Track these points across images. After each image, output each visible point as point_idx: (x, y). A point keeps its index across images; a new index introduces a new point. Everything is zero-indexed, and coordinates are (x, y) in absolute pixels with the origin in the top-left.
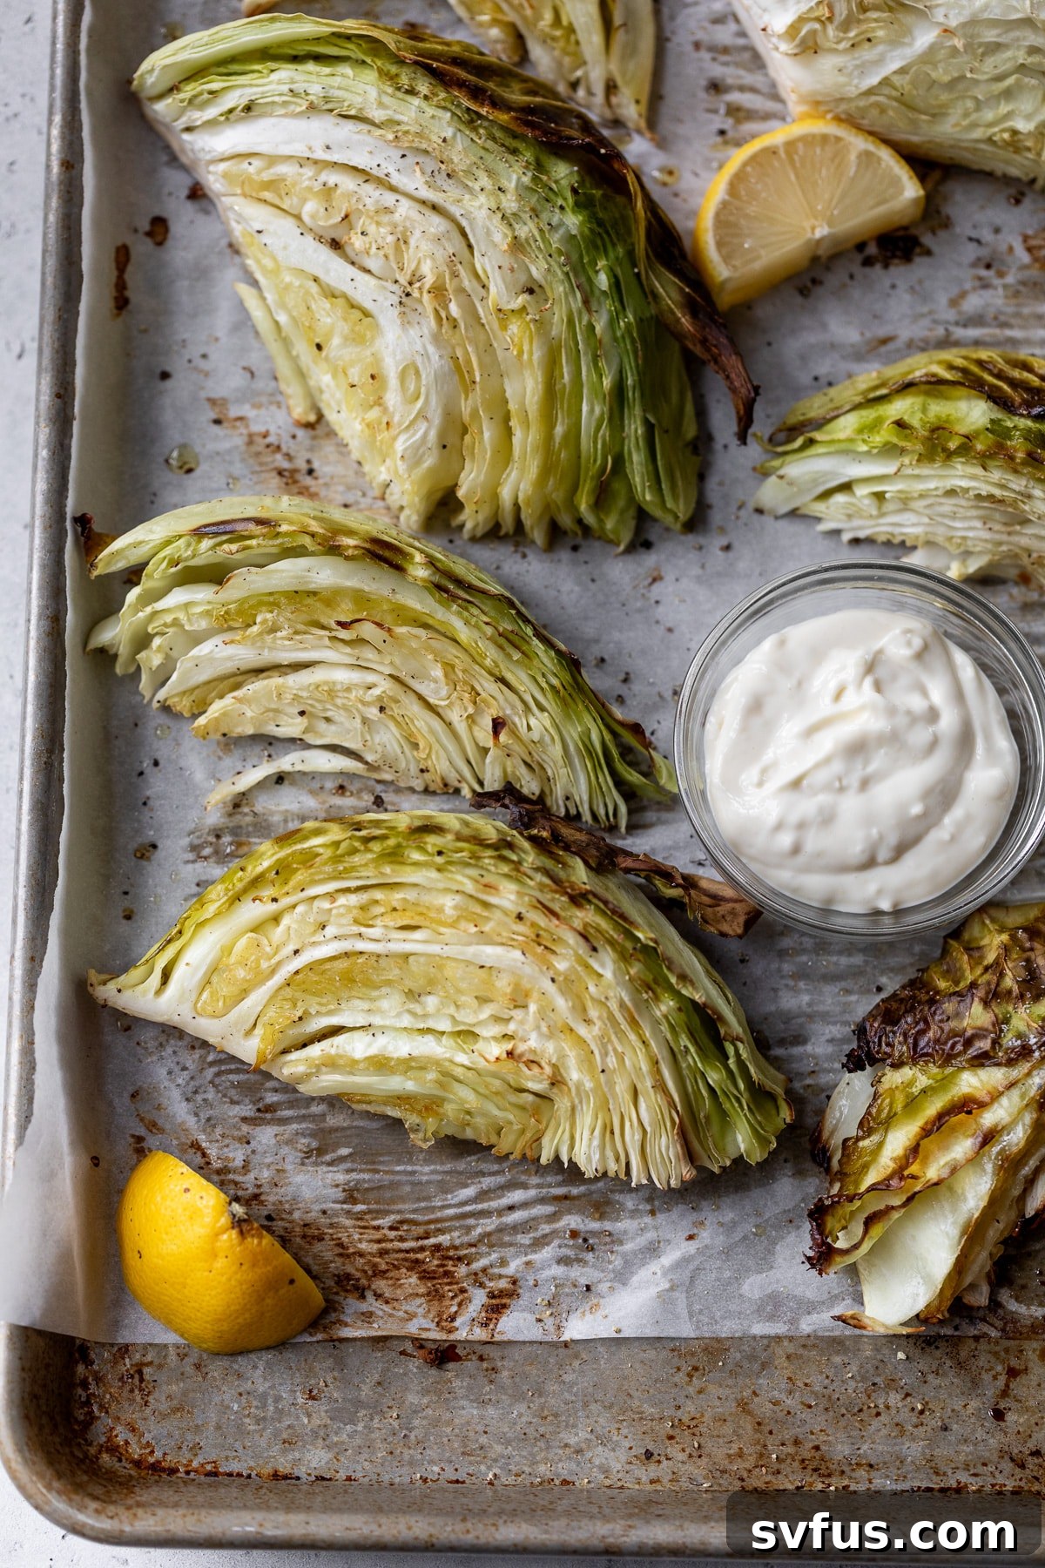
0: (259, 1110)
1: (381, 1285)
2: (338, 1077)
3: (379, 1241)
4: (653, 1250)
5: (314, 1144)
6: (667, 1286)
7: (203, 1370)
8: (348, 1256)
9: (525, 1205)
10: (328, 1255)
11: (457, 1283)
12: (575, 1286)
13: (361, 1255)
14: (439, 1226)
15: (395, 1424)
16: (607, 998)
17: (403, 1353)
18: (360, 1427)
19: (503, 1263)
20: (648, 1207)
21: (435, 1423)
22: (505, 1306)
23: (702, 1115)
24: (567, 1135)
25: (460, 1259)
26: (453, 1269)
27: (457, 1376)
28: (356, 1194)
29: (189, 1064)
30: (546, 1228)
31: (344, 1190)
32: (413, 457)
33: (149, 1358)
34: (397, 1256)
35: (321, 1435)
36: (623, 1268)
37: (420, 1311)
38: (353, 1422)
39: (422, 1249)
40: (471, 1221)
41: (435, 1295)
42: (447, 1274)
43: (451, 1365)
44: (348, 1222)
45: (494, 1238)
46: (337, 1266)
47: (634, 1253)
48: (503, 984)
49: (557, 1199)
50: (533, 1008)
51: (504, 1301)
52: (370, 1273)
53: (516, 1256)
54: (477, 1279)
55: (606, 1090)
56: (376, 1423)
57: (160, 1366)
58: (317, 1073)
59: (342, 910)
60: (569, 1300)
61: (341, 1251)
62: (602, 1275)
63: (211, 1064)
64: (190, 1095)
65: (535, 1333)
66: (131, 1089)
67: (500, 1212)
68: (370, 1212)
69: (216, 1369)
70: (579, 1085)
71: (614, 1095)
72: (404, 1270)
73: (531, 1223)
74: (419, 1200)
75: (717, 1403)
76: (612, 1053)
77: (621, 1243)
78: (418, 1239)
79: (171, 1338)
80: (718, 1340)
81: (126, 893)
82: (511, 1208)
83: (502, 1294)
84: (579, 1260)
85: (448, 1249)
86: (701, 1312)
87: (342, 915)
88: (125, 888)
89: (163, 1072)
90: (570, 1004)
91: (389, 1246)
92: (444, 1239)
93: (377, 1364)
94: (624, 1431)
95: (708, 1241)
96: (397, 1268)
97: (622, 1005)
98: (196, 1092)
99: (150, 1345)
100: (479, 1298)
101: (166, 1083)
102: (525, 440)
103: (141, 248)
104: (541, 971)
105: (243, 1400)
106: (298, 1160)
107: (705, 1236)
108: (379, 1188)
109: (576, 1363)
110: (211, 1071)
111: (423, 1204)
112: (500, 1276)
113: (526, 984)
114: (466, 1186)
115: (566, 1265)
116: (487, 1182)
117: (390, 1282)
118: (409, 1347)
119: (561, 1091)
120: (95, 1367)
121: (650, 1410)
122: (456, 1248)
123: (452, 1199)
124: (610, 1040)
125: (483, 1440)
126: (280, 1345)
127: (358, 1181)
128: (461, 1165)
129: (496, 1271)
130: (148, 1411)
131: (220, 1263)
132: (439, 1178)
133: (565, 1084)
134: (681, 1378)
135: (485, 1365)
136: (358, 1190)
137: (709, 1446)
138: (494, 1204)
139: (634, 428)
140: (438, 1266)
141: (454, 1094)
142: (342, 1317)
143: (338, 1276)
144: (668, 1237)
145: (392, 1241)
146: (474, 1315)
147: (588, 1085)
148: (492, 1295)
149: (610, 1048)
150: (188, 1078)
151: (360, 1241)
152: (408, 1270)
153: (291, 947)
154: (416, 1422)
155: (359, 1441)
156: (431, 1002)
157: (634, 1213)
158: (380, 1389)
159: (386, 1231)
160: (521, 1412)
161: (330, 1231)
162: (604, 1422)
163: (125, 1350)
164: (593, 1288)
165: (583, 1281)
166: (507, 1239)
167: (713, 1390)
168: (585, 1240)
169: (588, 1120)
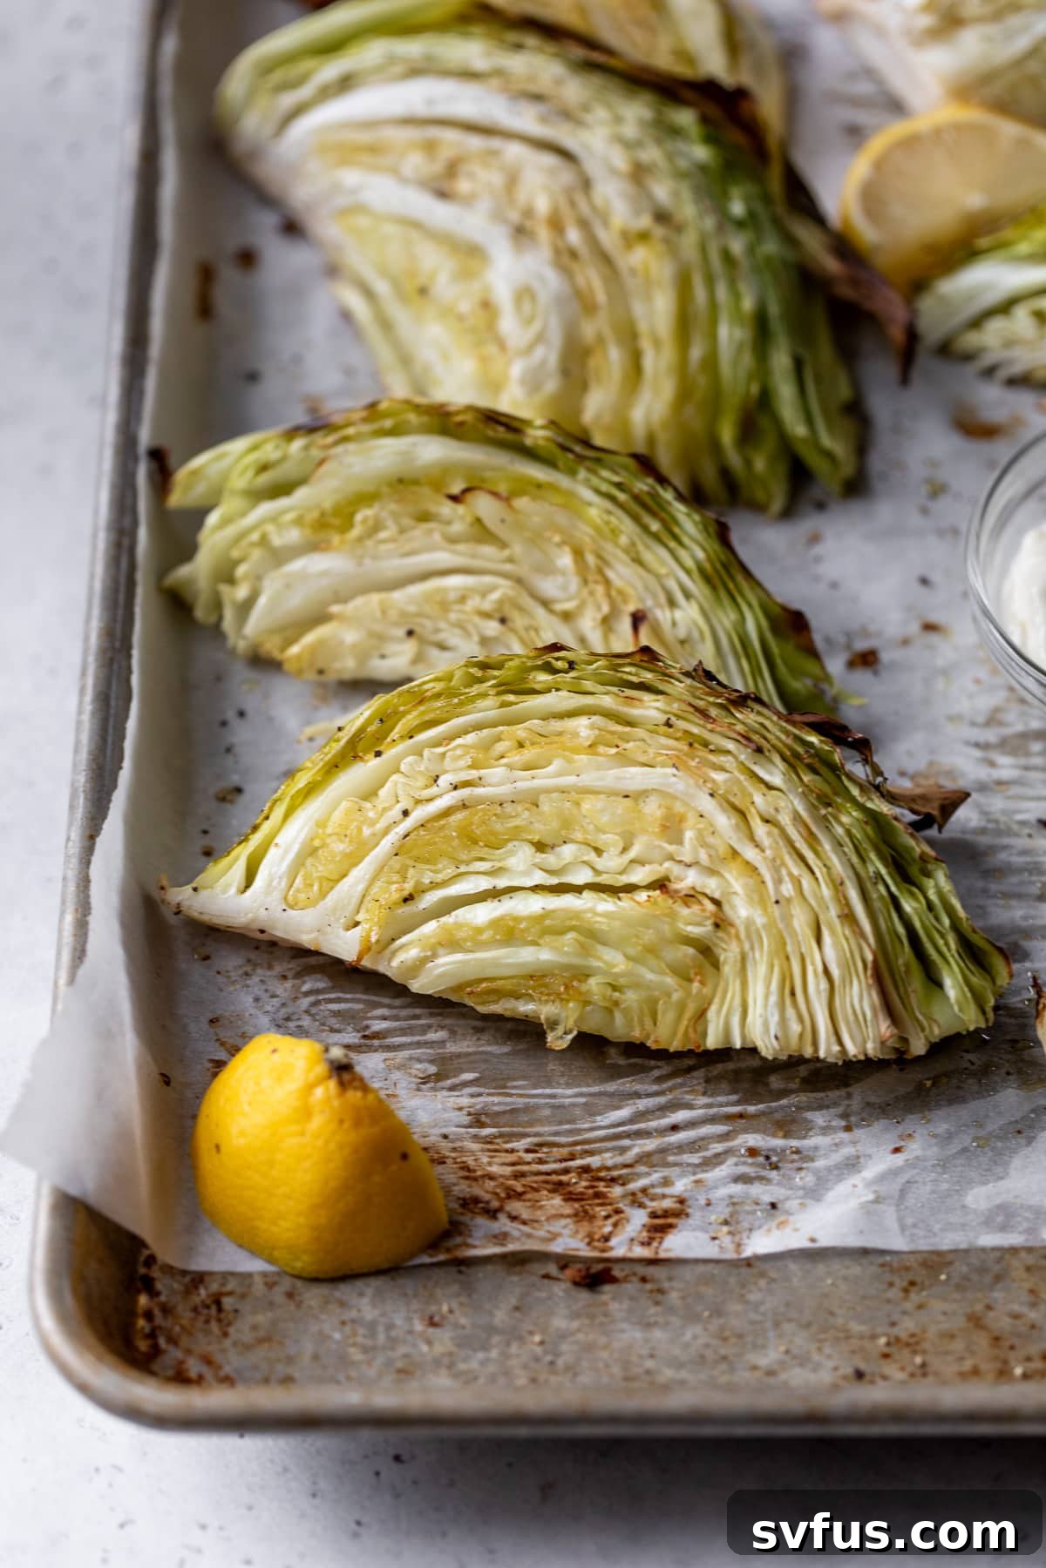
0: (364, 1037)
1: (515, 1207)
2: (459, 957)
3: (513, 1164)
4: (852, 1165)
5: (432, 1069)
6: (871, 1197)
7: (297, 1298)
8: (475, 1179)
9: (692, 1124)
10: (451, 1178)
11: (610, 1204)
12: (757, 1204)
13: (491, 1177)
14: (587, 1147)
15: (539, 1350)
16: (777, 810)
17: (547, 1276)
18: (494, 1354)
19: (666, 1182)
20: (843, 1123)
21: (589, 1348)
22: (671, 1226)
23: (901, 961)
24: (737, 1001)
25: (613, 1180)
26: (605, 1190)
27: (614, 1299)
28: (483, 1118)
29: (279, 991)
30: (718, 1148)
31: (469, 1114)
32: (533, 383)
33: (229, 1287)
34: (535, 1178)
35: (448, 1363)
36: (816, 1185)
37: (566, 1232)
38: (485, 1347)
39: (566, 1171)
40: (626, 1142)
41: (583, 1216)
42: (598, 1195)
43: (607, 1288)
44: (475, 1146)
45: (655, 1159)
46: (463, 1189)
47: (829, 1169)
48: (652, 809)
49: (729, 1118)
50: (689, 835)
51: (670, 1220)
52: (503, 1195)
53: (683, 1175)
54: (635, 1200)
55: (781, 926)
56: (514, 1349)
57: (243, 1296)
58: (434, 956)
59: (459, 752)
60: (750, 1217)
61: (466, 1174)
62: (790, 1192)
63: (307, 994)
64: (280, 1022)
65: (711, 1251)
66: (211, 1016)
67: (662, 1132)
68: (501, 1135)
69: (313, 1296)
70: (749, 923)
71: (794, 934)
72: (545, 1192)
73: (700, 1143)
74: (560, 1123)
75: (942, 1318)
76: (786, 878)
77: (812, 1160)
78: (561, 1161)
79: (256, 1266)
80: (938, 1253)
81: (205, 832)
82: (675, 1128)
83: (666, 1214)
84: (761, 1179)
85: (599, 1169)
86: (915, 1226)
87: (460, 757)
88: (205, 827)
89: (248, 1000)
90: (733, 821)
91: (525, 1168)
92: (594, 1161)
93: (514, 1287)
94: (827, 1350)
95: (919, 1153)
96: (536, 1190)
97: (797, 817)
98: (288, 1019)
99: (233, 1274)
100: (638, 1219)
101: (253, 1011)
102: (658, 362)
103: (228, 274)
104: (697, 785)
105: (347, 1329)
106: (413, 1086)
107: (915, 1149)
108: (512, 1111)
109: (762, 1283)
110: (305, 1002)
111: (567, 1127)
112: (664, 1196)
113: (678, 807)
114: (619, 1108)
115: (745, 1183)
116: (642, 1104)
117: (528, 1204)
118: (552, 1269)
119: (729, 934)
120: (163, 1298)
121: (856, 1327)
122: (608, 1169)
123: (602, 1120)
124: (783, 864)
125: (650, 1364)
126: (391, 1270)
127: (486, 1105)
128: (611, 1087)
129: (659, 1191)
130: (227, 1343)
131: (317, 1122)
132: (583, 1100)
133: (732, 925)
134: (894, 1293)
135: (648, 1286)
136: (486, 1114)
137: (936, 1363)
138: (653, 1124)
139: (781, 360)
140: (586, 1188)
141: (599, 959)
142: (470, 1241)
143: (464, 1199)
144: (869, 1151)
145: (529, 1163)
146: (633, 1234)
147: (760, 920)
148: (653, 1215)
149: (784, 872)
150: (278, 1005)
151: (490, 1164)
152: (550, 1191)
153: (399, 808)
154: (564, 1347)
155: (492, 1368)
156: (568, 852)
157: (826, 1130)
158: (517, 1314)
159: (522, 1154)
160: (695, 1335)
161: (453, 1155)
162: (800, 1341)
163: (199, 1279)
164: (779, 1206)
165: (767, 1199)
166: (671, 1159)
167: (937, 1306)
168: (768, 1158)
169: (762, 969)
